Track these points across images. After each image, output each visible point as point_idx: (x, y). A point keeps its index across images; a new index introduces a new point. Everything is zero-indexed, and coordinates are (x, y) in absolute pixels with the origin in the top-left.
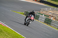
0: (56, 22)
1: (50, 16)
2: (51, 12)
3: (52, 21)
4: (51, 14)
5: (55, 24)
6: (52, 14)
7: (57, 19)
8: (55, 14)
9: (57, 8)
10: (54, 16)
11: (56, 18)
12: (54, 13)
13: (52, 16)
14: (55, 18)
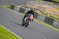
0: (42, 16)
1: (36, 9)
2: (37, 5)
3: (38, 15)
4: (37, 7)
5: (41, 18)
6: (39, 7)
7: (43, 13)
8: (41, 8)
9: (43, 1)
10: (40, 9)
11: (43, 11)
12: (40, 6)
13: (38, 10)
14: (41, 12)
